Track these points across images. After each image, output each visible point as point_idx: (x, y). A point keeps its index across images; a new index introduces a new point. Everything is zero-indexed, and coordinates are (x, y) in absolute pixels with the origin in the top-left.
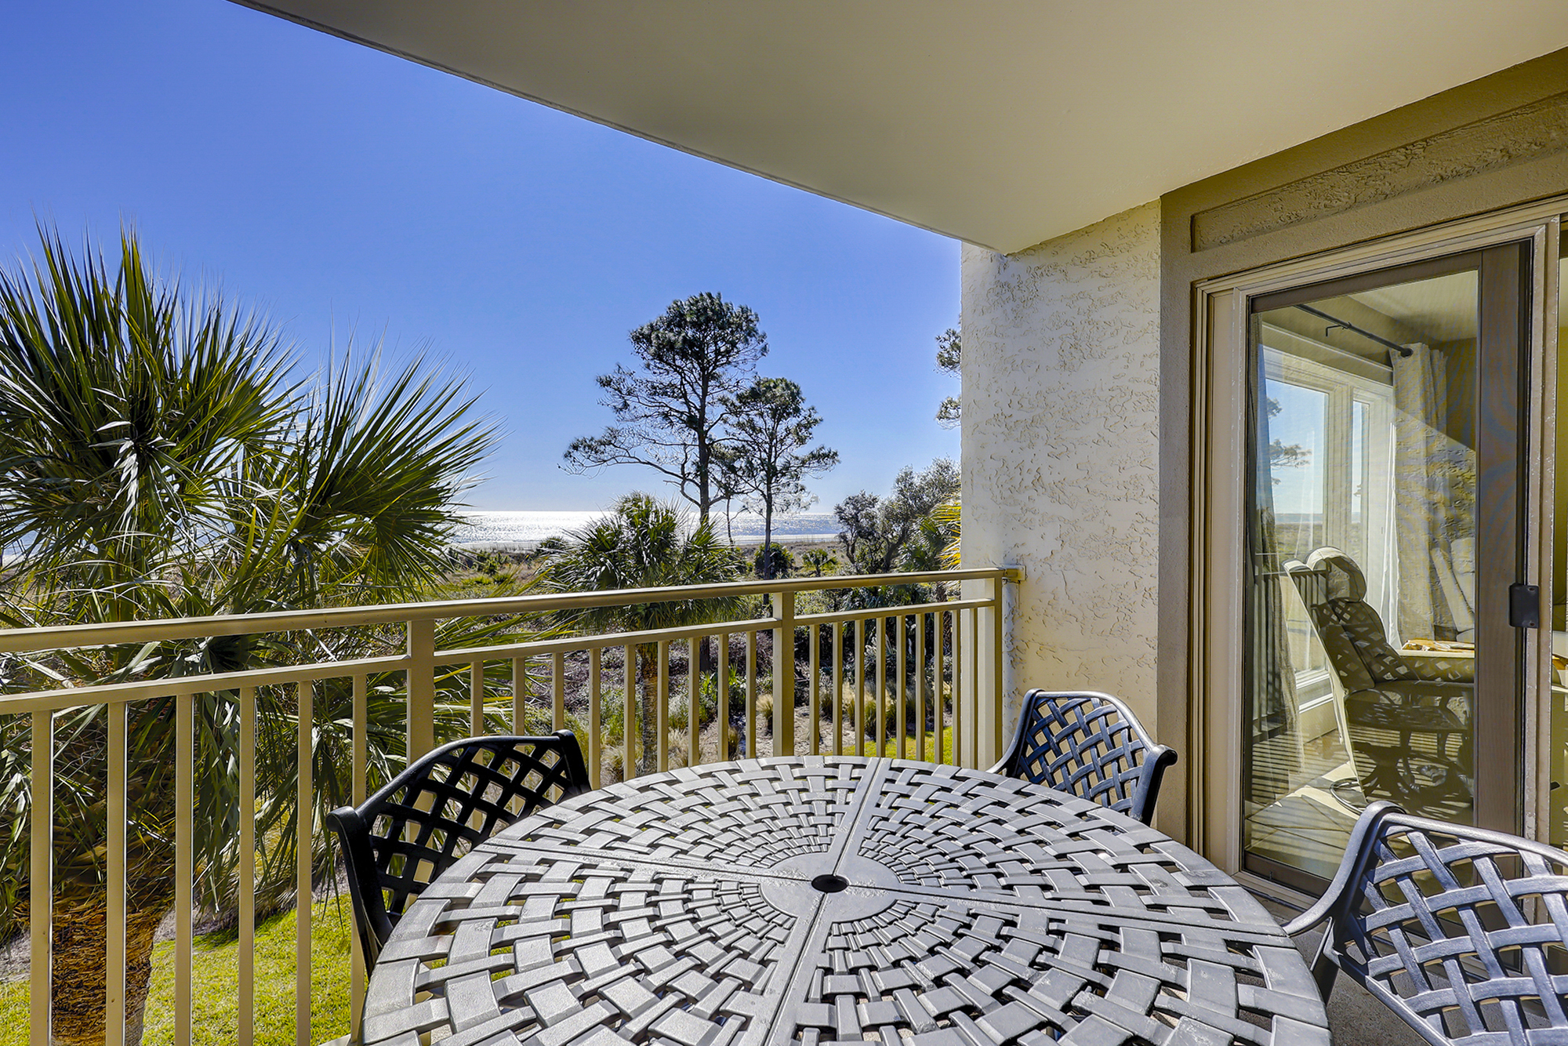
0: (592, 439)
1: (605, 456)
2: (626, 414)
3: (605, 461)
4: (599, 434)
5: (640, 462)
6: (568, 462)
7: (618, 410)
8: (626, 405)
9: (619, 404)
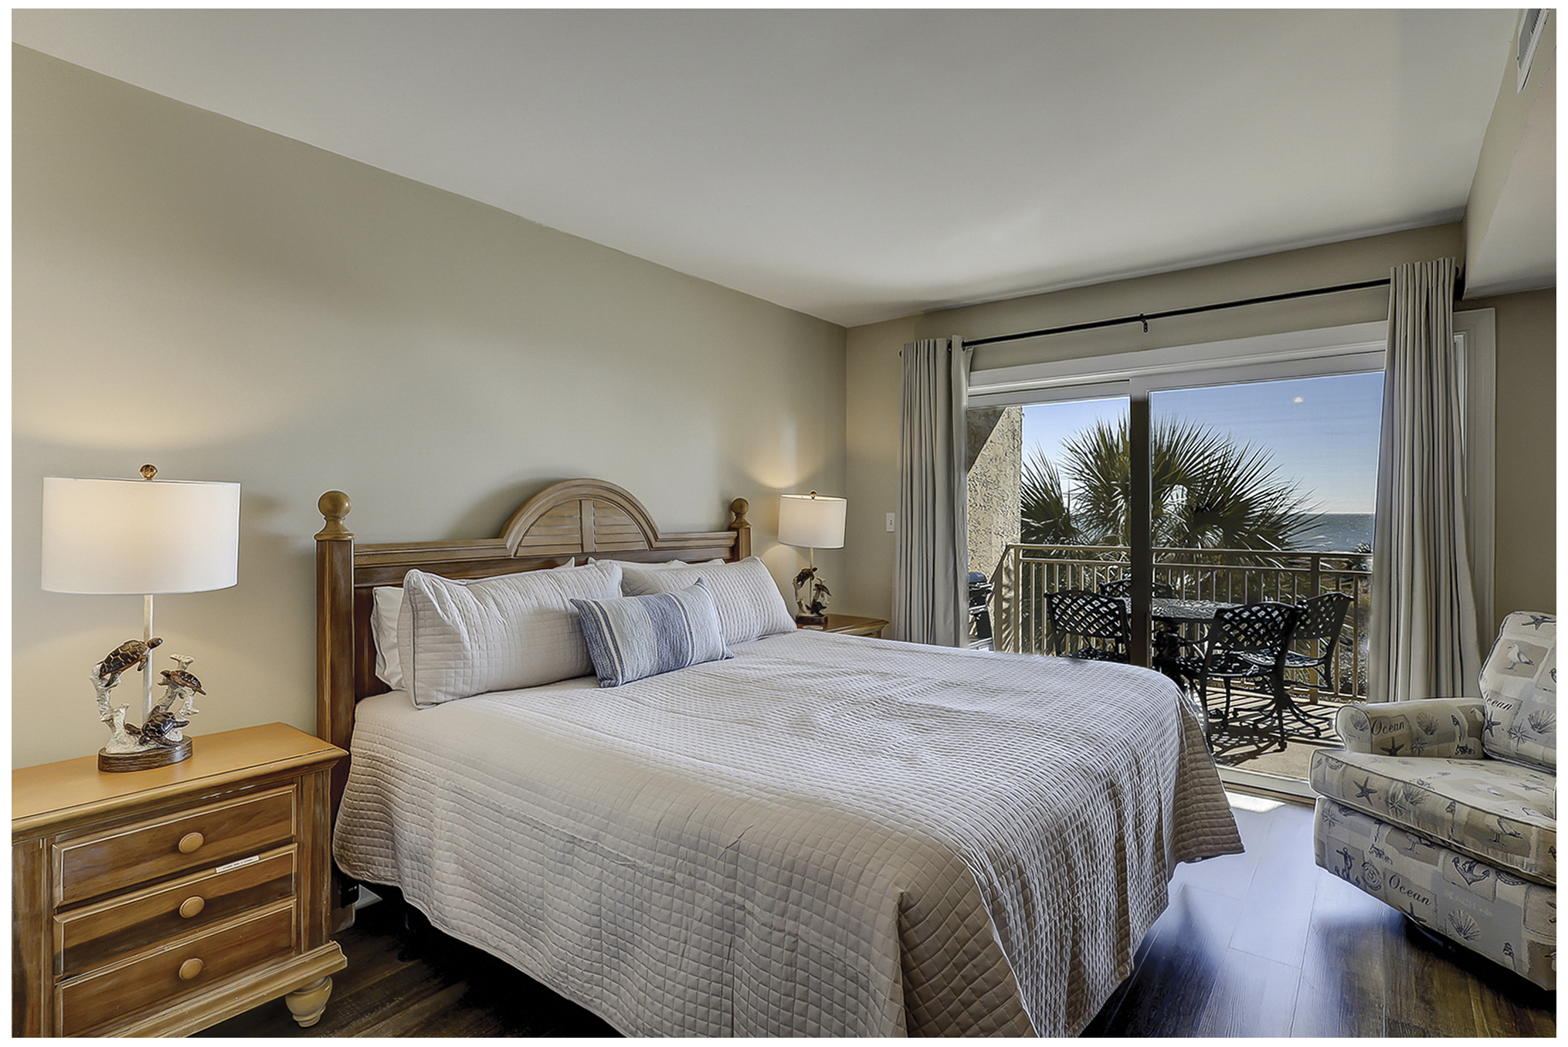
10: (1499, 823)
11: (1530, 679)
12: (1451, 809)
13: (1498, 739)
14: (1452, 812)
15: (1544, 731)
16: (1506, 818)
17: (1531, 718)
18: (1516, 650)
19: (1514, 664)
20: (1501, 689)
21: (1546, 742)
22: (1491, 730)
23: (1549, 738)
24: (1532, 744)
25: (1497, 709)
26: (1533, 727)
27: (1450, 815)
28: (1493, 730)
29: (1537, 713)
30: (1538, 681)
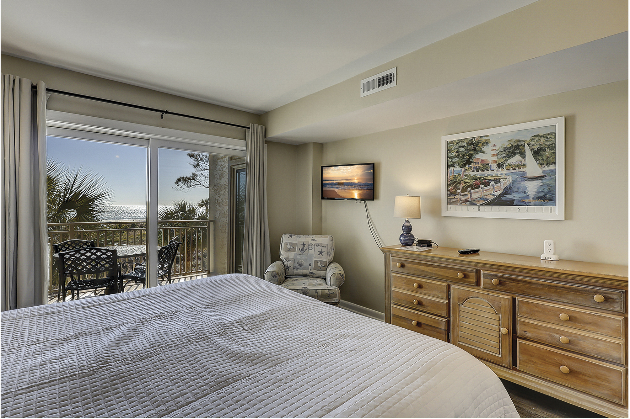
0: (186, 177)
1: (192, 184)
2: (198, 168)
3: (191, 186)
4: (189, 175)
5: (205, 187)
6: (176, 186)
7: (195, 166)
8: (198, 165)
9: (195, 164)
10: (329, 291)
11: (295, 252)
12: (317, 292)
13: (291, 271)
14: (317, 293)
15: (302, 266)
16: (330, 289)
17: (298, 263)
18: (289, 245)
19: (290, 249)
20: (288, 256)
21: (303, 269)
22: (288, 269)
23: (303, 267)
24: (299, 270)
25: (289, 263)
26: (299, 265)
27: (317, 294)
28: (289, 269)
29: (299, 261)
30: (297, 252)
